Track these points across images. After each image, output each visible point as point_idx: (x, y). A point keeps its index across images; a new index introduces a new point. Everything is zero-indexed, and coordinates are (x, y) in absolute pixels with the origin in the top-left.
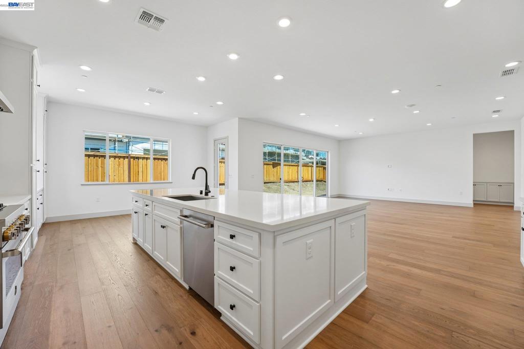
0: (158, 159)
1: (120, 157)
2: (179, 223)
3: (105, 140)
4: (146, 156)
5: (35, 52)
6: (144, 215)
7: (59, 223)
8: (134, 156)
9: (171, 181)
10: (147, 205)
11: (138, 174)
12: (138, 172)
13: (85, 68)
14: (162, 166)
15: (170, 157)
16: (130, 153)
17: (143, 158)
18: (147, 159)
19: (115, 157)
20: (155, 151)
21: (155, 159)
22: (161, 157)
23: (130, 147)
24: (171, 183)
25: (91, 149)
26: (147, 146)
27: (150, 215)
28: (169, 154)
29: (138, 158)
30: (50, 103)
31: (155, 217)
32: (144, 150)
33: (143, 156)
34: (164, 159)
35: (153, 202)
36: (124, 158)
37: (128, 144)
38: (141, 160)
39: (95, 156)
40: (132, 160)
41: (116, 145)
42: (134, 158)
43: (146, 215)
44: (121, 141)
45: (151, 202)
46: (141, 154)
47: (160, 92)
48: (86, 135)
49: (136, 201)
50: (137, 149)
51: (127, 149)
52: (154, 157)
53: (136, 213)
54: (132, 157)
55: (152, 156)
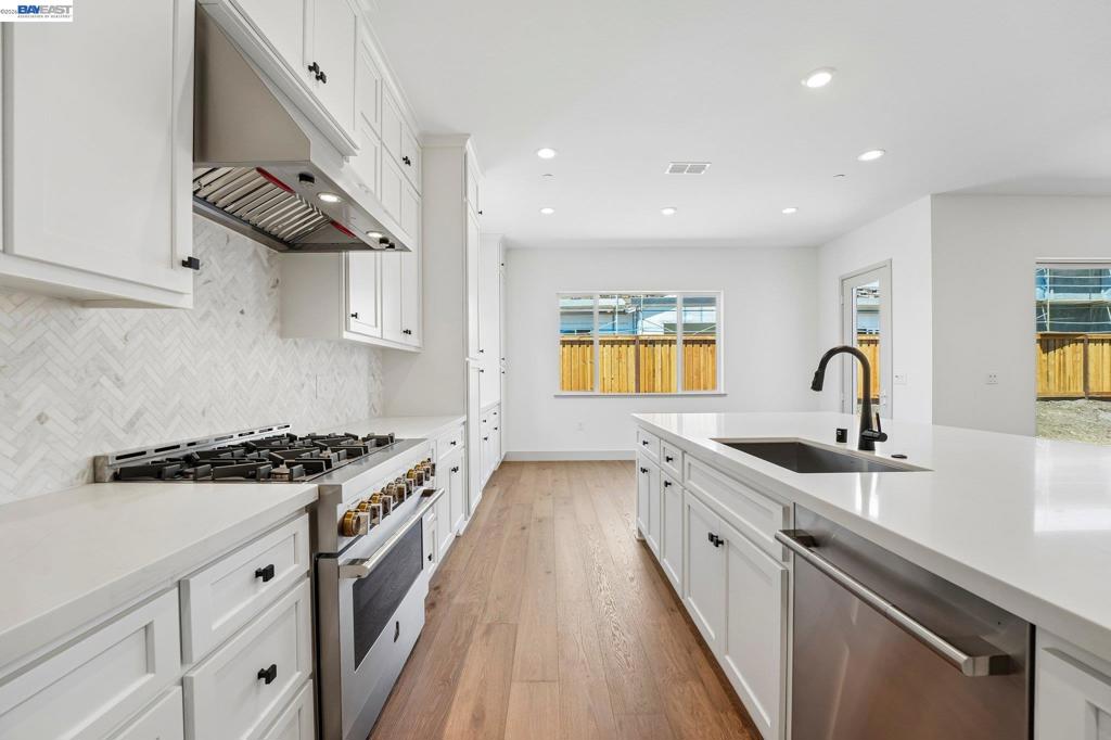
0: (693, 342)
1: (621, 343)
2: (780, 558)
3: (591, 313)
4: (669, 338)
5: (469, 146)
6: (663, 485)
7: (522, 464)
8: (646, 338)
9: (723, 392)
10: (668, 459)
11: (654, 376)
12: (654, 371)
13: (546, 153)
14: (702, 357)
15: (720, 337)
16: (640, 333)
17: (663, 342)
18: (671, 342)
19: (612, 343)
20: (687, 326)
21: (686, 342)
22: (701, 339)
23: (640, 322)
24: (725, 395)
25: (578, 331)
26: (670, 316)
27: (676, 488)
28: (717, 331)
29: (653, 342)
30: (509, 250)
31: (690, 499)
32: (666, 325)
33: (662, 338)
34: (705, 342)
35: (684, 452)
36: (628, 343)
37: (635, 316)
38: (658, 347)
39: (580, 343)
40: (642, 346)
41: (616, 321)
42: (646, 343)
43: (667, 484)
44: (624, 313)
45: (680, 452)
46: (659, 333)
47: (697, 169)
48: (562, 308)
49: (645, 443)
50: (652, 325)
51: (635, 327)
52: (684, 338)
53: (644, 471)
54: (642, 342)
55: (680, 337)
